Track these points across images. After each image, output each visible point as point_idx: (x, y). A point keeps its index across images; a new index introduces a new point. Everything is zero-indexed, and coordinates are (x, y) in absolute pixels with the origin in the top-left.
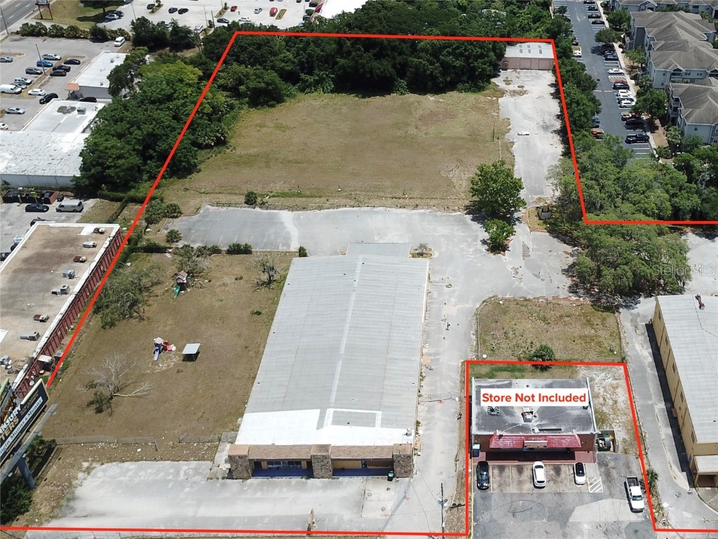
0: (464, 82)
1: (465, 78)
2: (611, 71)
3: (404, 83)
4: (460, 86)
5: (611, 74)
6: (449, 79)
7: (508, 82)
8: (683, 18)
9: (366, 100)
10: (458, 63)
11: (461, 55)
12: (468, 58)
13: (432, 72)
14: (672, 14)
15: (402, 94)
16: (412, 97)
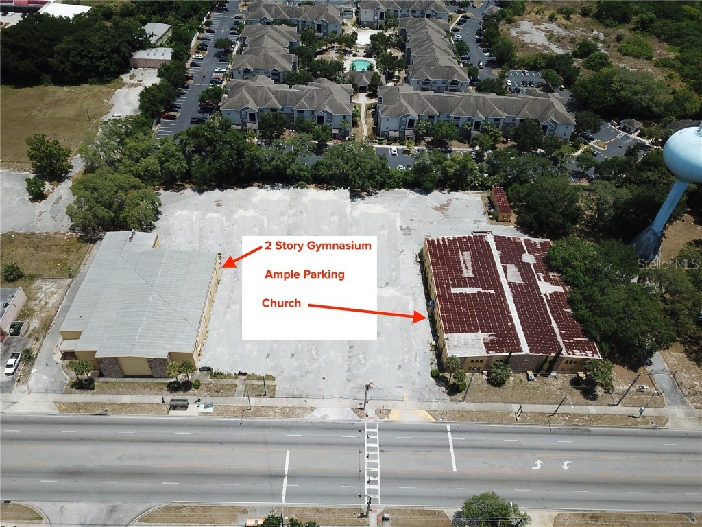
0: (92, 77)
1: (93, 74)
2: (216, 70)
3: (47, 77)
4: (90, 80)
5: (217, 72)
6: (79, 74)
7: (132, 78)
8: (276, 30)
9: (16, 90)
10: (84, 62)
11: (86, 56)
12: (92, 58)
13: (63, 69)
14: (269, 27)
15: (46, 86)
16: (53, 88)
